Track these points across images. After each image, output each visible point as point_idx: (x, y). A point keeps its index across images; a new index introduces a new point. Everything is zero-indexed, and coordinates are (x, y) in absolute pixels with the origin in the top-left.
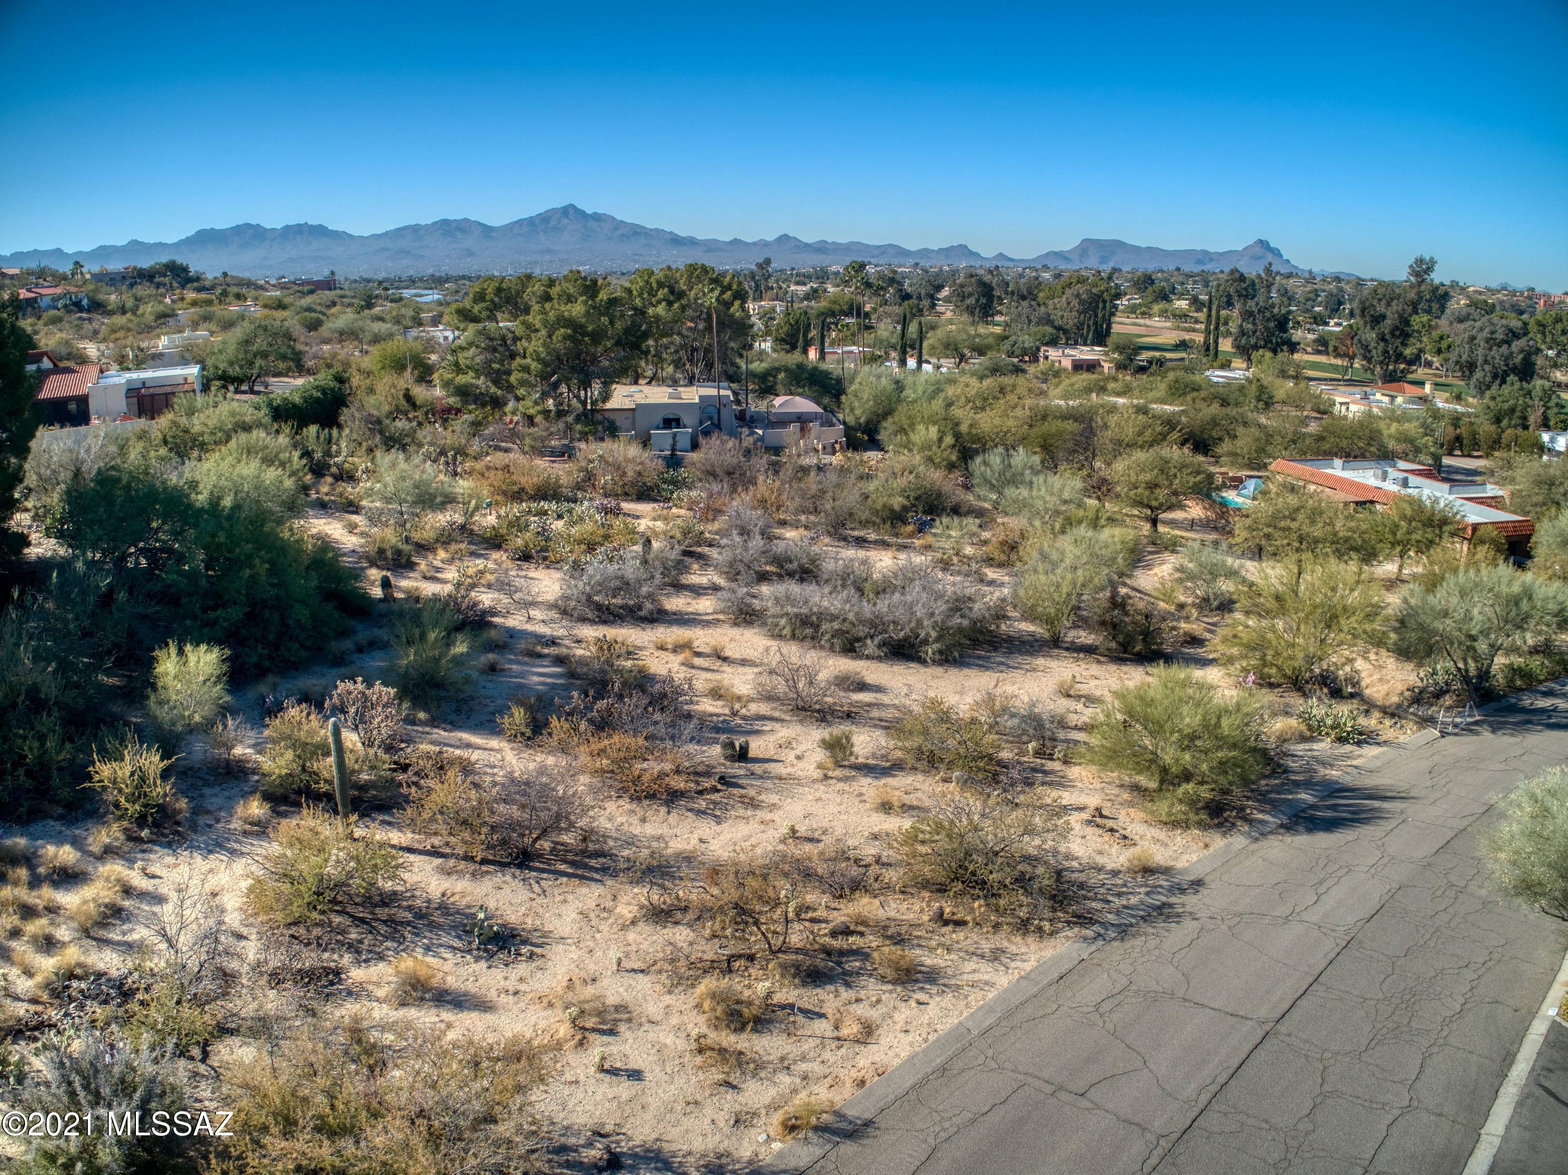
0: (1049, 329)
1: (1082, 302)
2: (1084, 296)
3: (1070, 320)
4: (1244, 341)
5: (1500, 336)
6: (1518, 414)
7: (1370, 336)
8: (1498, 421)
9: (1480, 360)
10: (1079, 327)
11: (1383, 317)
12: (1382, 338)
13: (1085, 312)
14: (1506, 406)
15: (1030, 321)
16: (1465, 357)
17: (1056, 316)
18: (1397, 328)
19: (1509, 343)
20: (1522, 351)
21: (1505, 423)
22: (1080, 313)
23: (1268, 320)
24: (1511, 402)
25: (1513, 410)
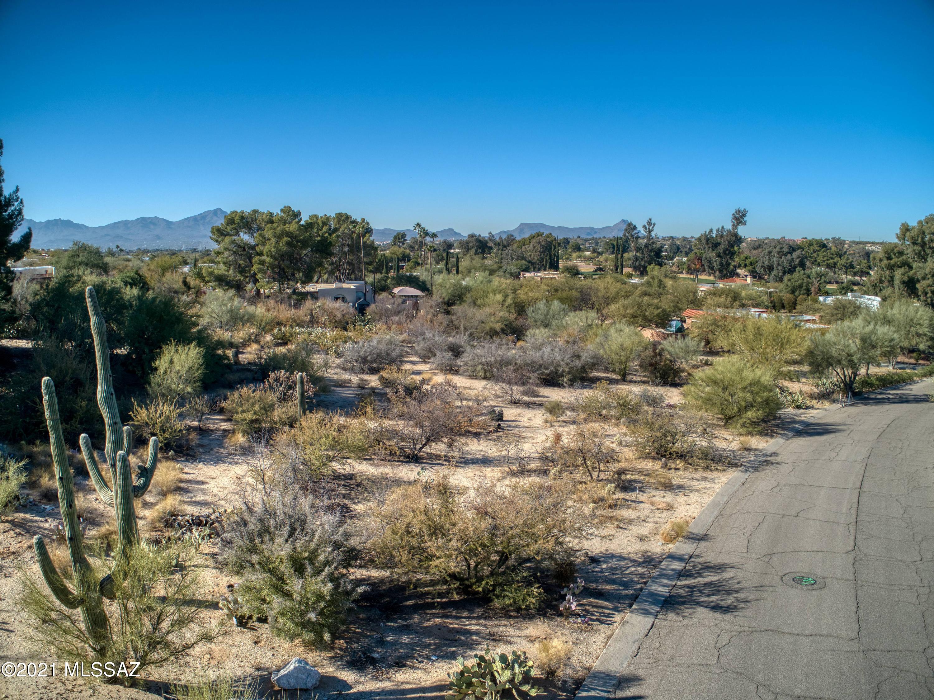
0: (524, 262)
1: (542, 246)
2: (543, 243)
3: (535, 257)
4: (637, 264)
5: (786, 250)
6: (804, 287)
7: (712, 255)
8: (793, 292)
9: (776, 263)
10: (541, 261)
11: (719, 244)
12: (719, 256)
13: (544, 252)
14: (797, 284)
15: (513, 259)
16: (766, 263)
17: (527, 255)
18: (727, 249)
19: (790, 253)
20: (798, 257)
21: (797, 293)
22: (541, 253)
23: (651, 251)
24: (800, 281)
25: (800, 286)
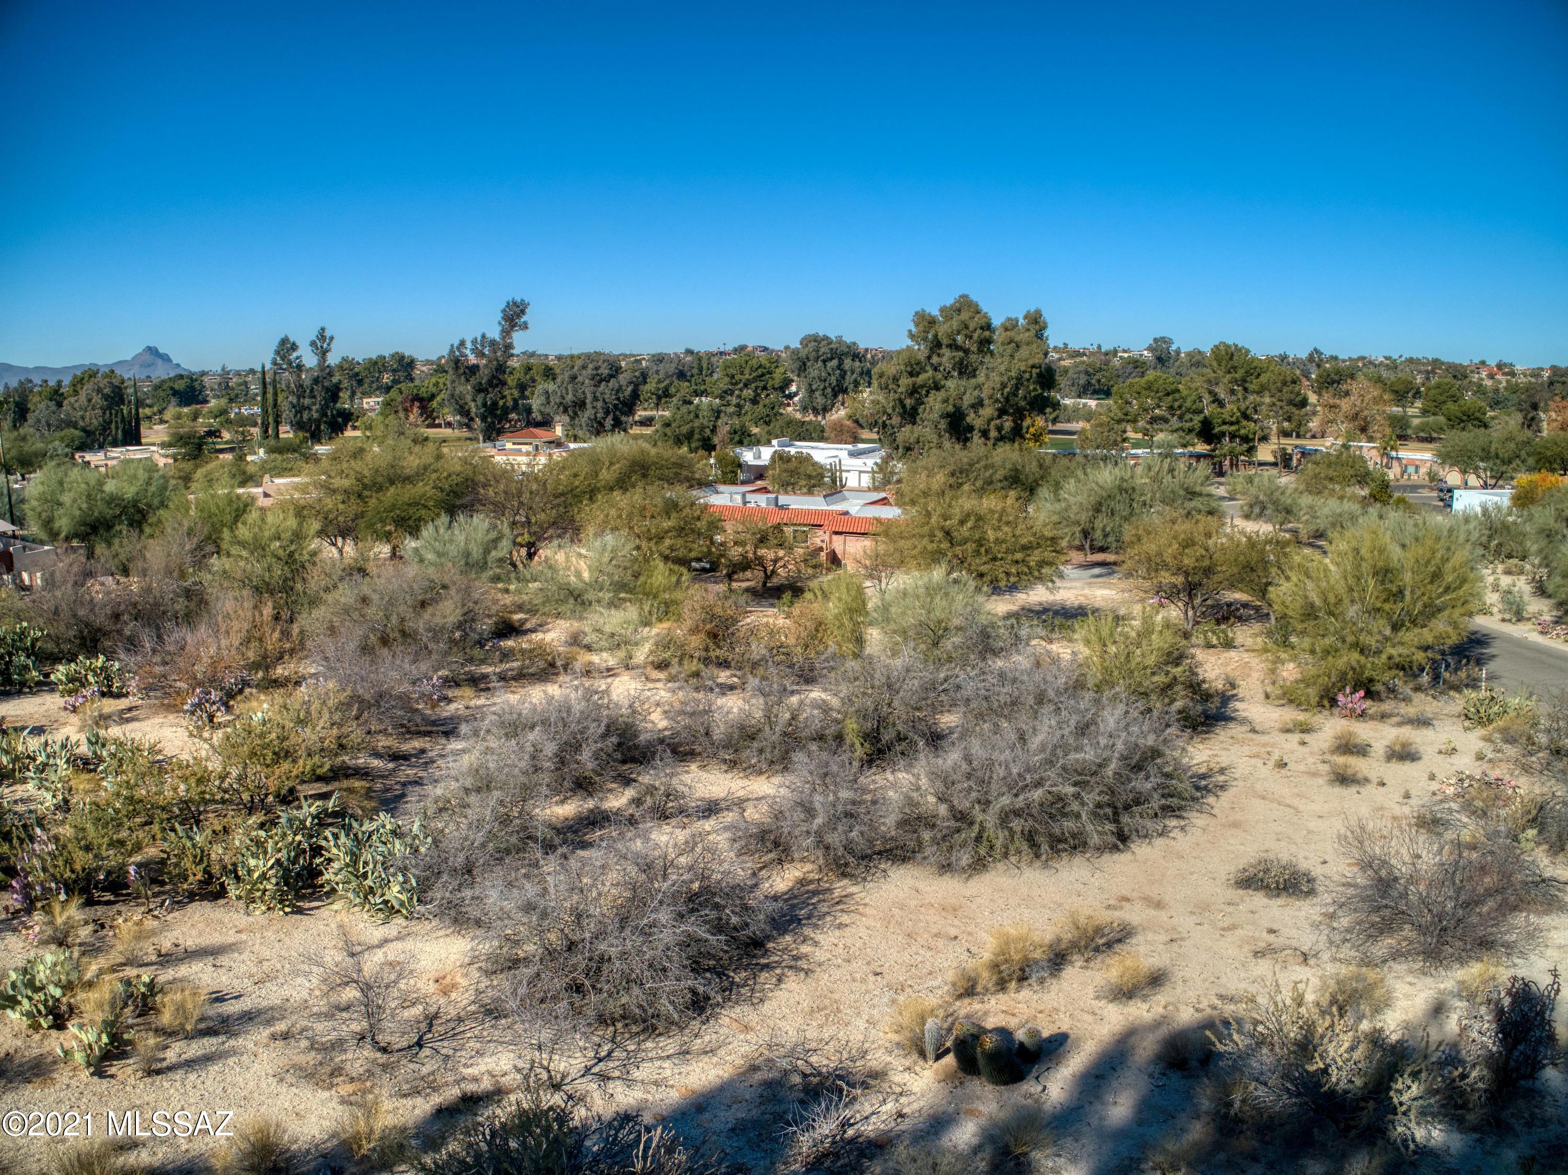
0: (75, 432)
1: (106, 397)
2: (107, 391)
3: (93, 419)
5: (603, 371)
7: (466, 388)
10: (106, 427)
11: (478, 368)
12: (479, 389)
13: (109, 408)
15: (49, 425)
16: (570, 397)
17: (77, 417)
22: (104, 410)
